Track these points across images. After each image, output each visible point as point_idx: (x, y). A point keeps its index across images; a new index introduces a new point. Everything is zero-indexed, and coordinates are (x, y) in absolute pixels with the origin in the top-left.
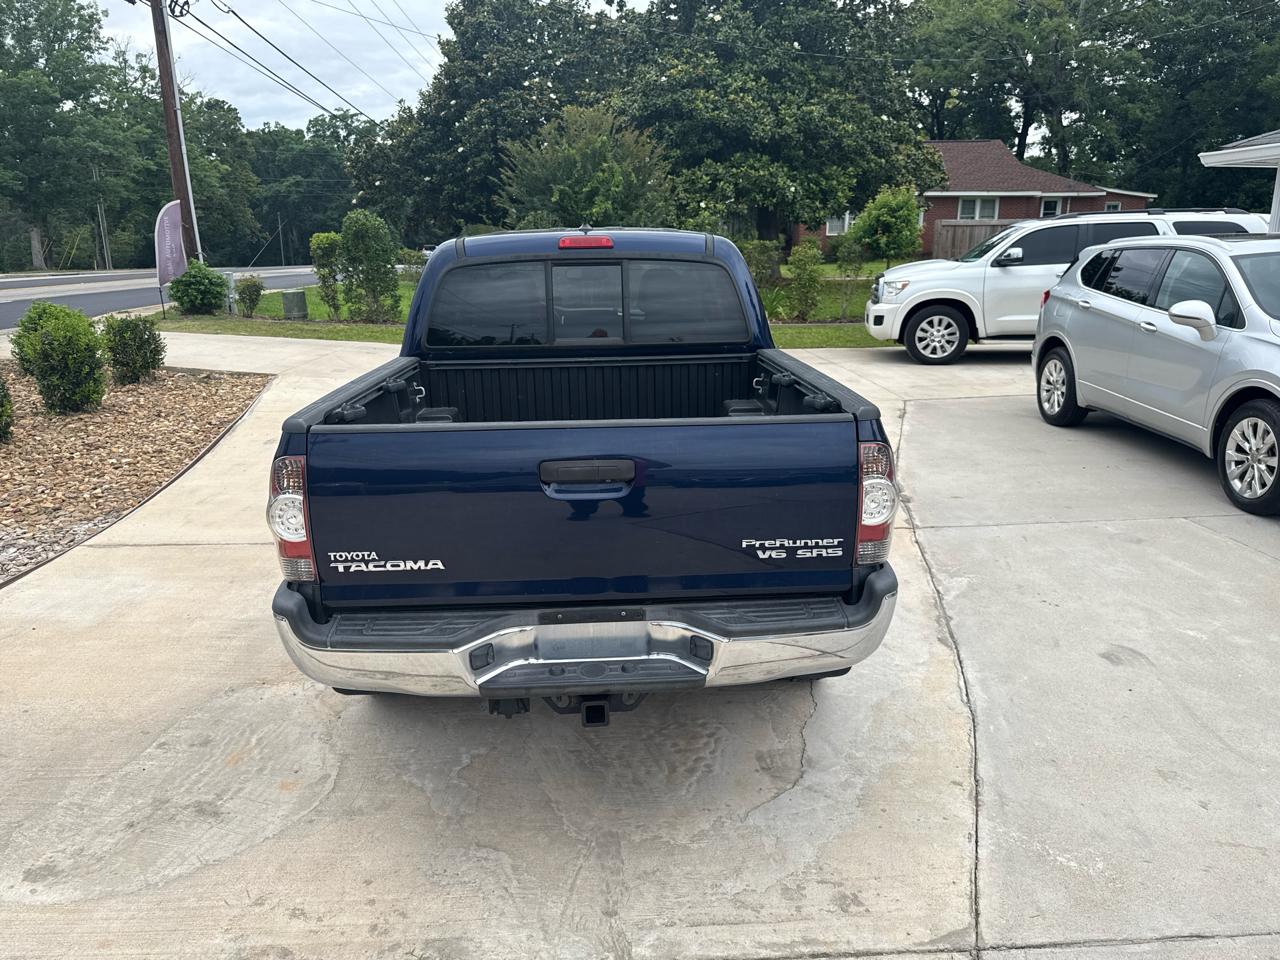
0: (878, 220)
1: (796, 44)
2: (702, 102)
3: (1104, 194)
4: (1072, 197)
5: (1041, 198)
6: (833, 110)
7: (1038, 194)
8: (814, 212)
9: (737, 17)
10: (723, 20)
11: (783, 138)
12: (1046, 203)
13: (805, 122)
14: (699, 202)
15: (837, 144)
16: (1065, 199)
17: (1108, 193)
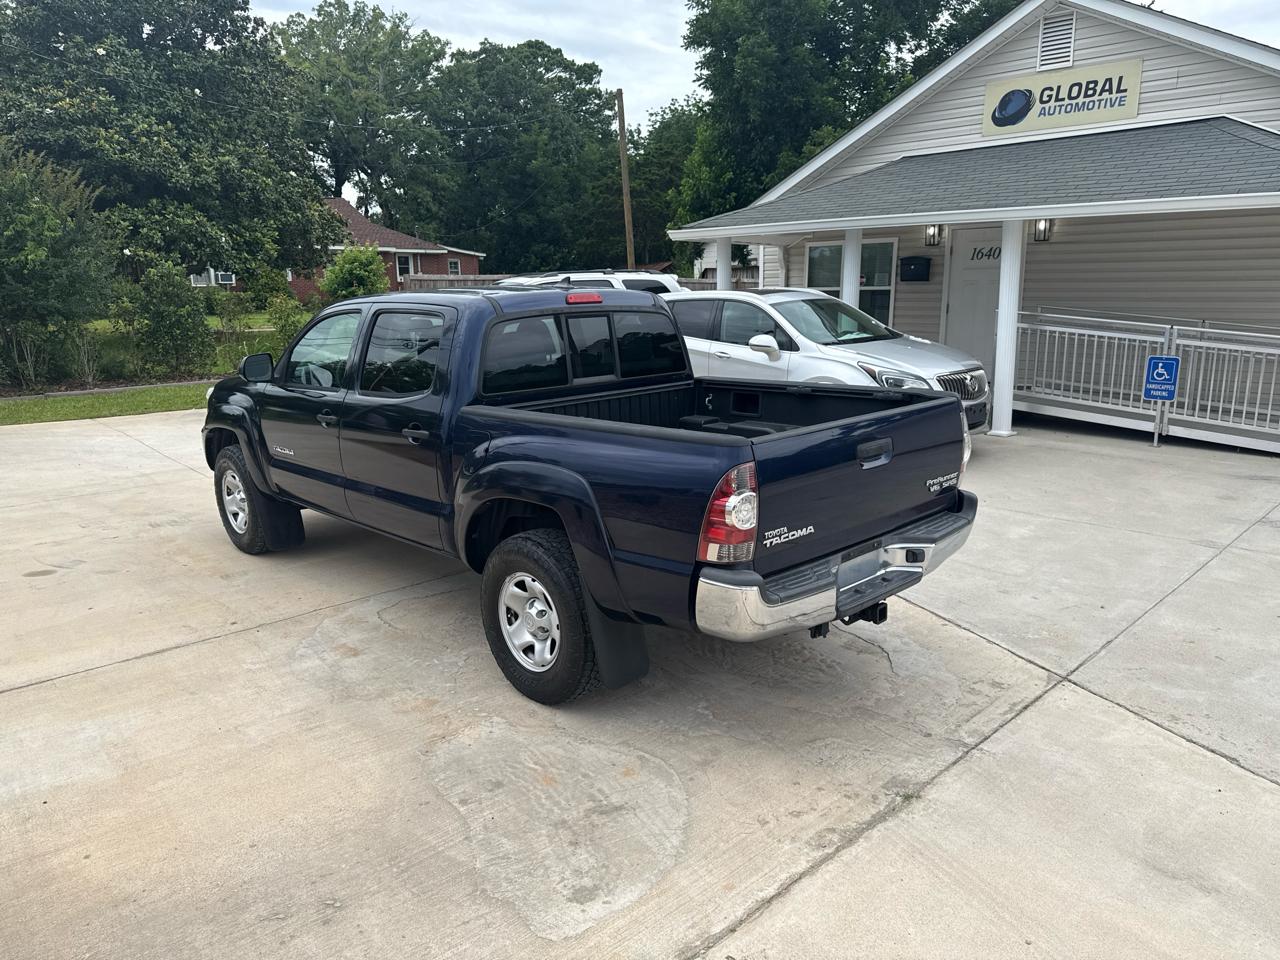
0: (351, 273)
1: (197, 91)
2: (108, 143)
3: (446, 252)
4: (421, 254)
5: (395, 253)
6: (244, 161)
7: (393, 250)
8: (244, 263)
9: (124, 54)
10: (107, 54)
11: (202, 187)
12: (399, 258)
13: (223, 172)
14: (122, 249)
15: (255, 195)
16: (415, 255)
17: (449, 251)
